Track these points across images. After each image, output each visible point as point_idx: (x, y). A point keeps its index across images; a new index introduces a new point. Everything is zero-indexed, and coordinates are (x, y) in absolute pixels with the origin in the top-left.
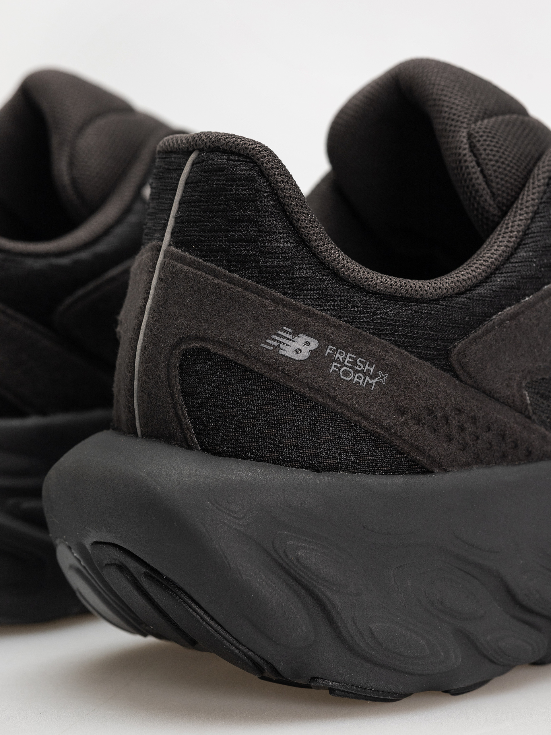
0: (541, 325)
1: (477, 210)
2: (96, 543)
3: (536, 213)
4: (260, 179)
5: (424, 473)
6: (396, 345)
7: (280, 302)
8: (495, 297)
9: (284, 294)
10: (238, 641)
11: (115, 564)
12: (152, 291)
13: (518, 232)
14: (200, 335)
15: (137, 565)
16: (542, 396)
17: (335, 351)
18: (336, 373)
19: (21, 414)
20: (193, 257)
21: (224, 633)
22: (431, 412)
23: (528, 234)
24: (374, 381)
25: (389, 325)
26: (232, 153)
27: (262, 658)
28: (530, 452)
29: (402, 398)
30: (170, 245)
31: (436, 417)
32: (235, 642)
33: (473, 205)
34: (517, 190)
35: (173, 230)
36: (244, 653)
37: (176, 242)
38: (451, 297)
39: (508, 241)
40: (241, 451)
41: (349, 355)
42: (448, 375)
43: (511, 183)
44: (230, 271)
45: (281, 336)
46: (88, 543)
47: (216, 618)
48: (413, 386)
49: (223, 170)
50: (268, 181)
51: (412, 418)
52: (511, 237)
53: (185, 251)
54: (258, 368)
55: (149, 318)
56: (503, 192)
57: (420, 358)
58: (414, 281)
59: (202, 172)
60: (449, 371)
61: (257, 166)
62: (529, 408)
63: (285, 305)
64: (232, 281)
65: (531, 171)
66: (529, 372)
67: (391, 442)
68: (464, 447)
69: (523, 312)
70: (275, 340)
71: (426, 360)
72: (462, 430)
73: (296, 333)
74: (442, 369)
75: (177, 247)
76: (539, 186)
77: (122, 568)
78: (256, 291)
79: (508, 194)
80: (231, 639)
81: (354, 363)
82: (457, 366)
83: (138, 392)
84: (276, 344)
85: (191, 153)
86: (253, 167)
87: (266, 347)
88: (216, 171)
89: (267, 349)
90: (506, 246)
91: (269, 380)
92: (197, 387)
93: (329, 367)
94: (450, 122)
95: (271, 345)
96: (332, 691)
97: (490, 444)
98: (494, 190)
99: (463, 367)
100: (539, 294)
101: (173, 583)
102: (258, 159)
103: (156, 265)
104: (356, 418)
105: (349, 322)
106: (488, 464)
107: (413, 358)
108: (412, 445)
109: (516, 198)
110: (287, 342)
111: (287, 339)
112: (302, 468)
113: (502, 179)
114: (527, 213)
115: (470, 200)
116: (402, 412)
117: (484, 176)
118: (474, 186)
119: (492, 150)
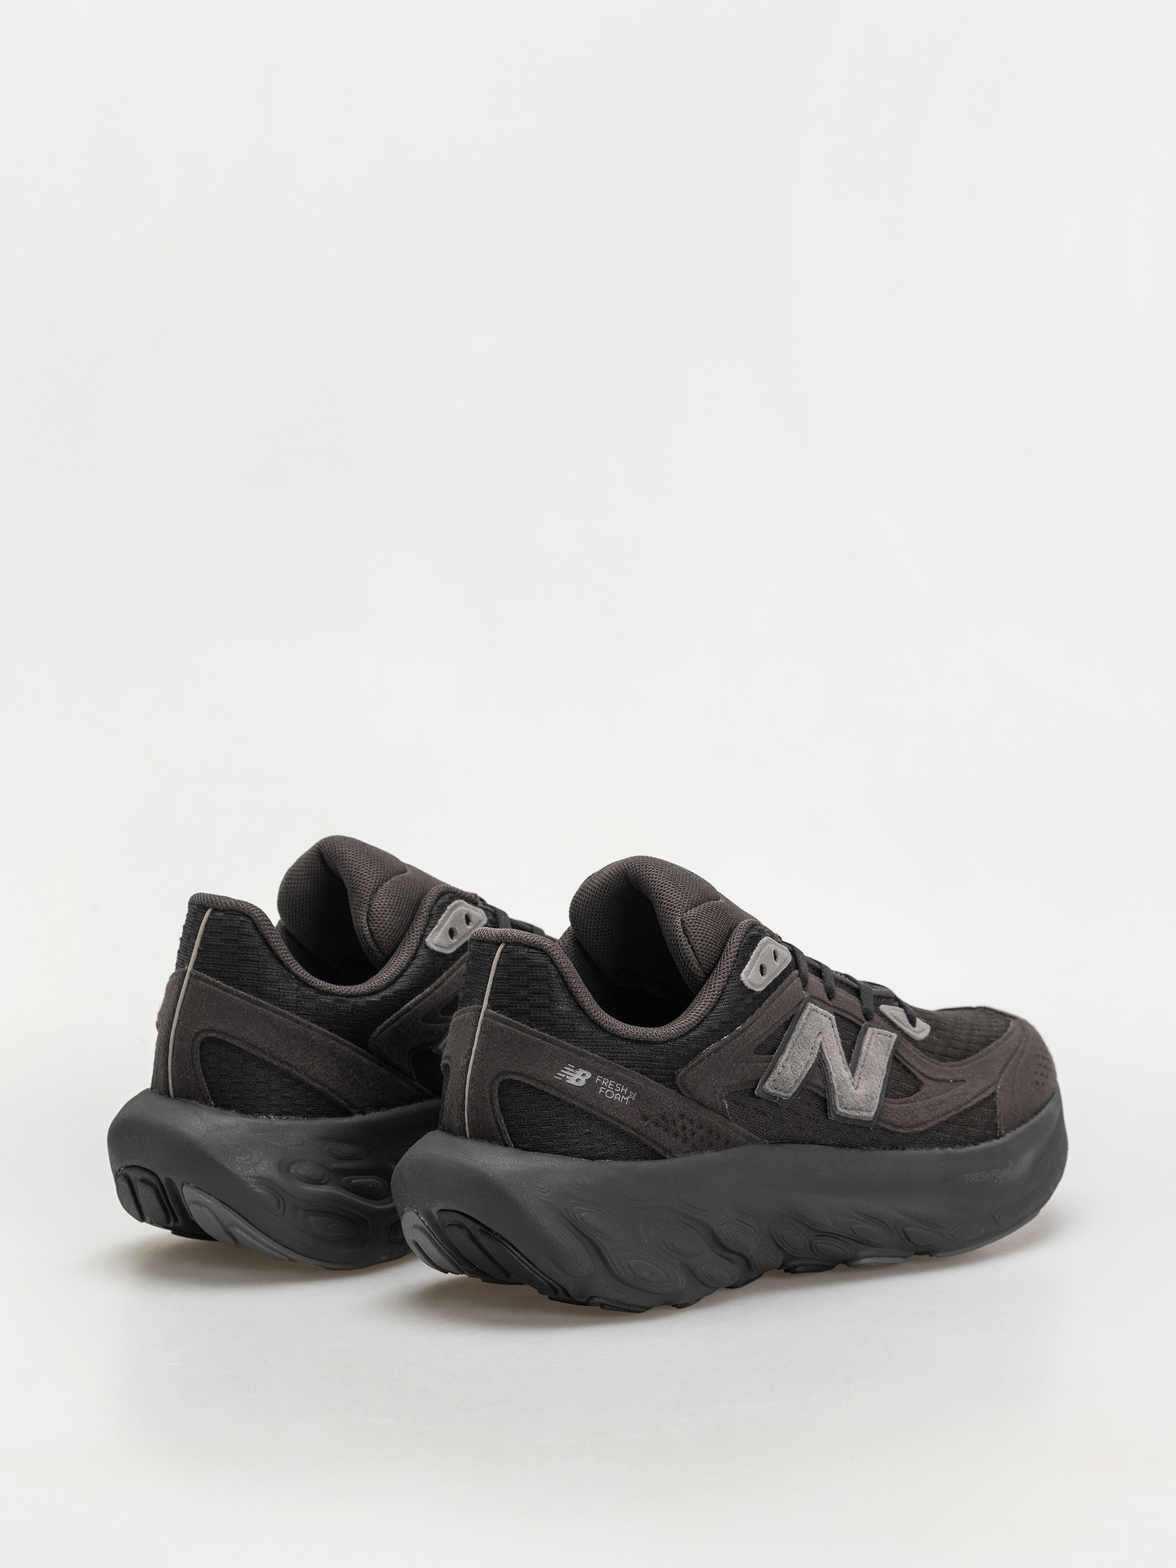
0: (734, 1055)
1: (689, 974)
2: (442, 1210)
3: (729, 977)
4: (550, 965)
5: (659, 1158)
6: (640, 1073)
7: (565, 1047)
8: (704, 1038)
9: (568, 1042)
10: (543, 1274)
11: (456, 1224)
12: (476, 1039)
13: (718, 991)
14: (513, 1070)
15: (475, 1224)
16: (735, 1103)
17: (602, 1080)
18: (604, 1094)
19: (349, 1114)
20: (506, 1018)
21: (534, 1269)
22: (664, 1117)
23: (724, 992)
24: (627, 1098)
25: (636, 1060)
26: (530, 947)
27: (558, 1285)
28: (728, 1141)
29: (646, 1109)
30: (488, 1008)
31: (667, 1120)
32: (541, 1274)
33: (686, 970)
34: (716, 959)
35: (489, 997)
36: (546, 1281)
37: (493, 1005)
38: (676, 1039)
39: (712, 998)
40: (541, 1147)
41: (611, 1081)
42: (673, 1092)
43: (712, 955)
44: (531, 1027)
45: (566, 1070)
46: (434, 1211)
47: (529, 1259)
48: (652, 1101)
49: (526, 959)
50: (556, 966)
51: (652, 1122)
52: (713, 995)
53: (499, 1013)
54: (552, 1092)
55: (475, 1058)
56: (706, 961)
57: (656, 1081)
58: (651, 1029)
59: (509, 959)
60: (674, 1089)
61: (548, 956)
62: (727, 1111)
63: (569, 1050)
64: (533, 1034)
65: (724, 945)
66: (727, 1087)
67: (639, 1139)
68: (685, 1140)
69: (723, 1047)
70: (563, 1073)
71: (660, 1082)
72: (684, 1129)
73: (576, 1068)
74: (670, 1088)
75: (493, 1010)
76: (731, 958)
77: (461, 1226)
78: (550, 1041)
79: (710, 963)
80: (538, 1272)
81: (615, 1087)
82: (680, 1085)
83: (468, 1108)
84: (564, 1076)
85: (500, 944)
86: (546, 957)
87: (558, 1078)
88: (520, 959)
89: (558, 1079)
90: (710, 1002)
91: (559, 1100)
92: (511, 1105)
93: (598, 1090)
94: (668, 911)
95: (560, 1076)
96: (602, 1306)
97: (702, 1137)
98: (701, 961)
99: (684, 1086)
100: (733, 1033)
101: (501, 1236)
102: (550, 952)
103: (478, 1022)
104: (617, 1124)
105: (610, 1059)
106: (701, 1151)
107: (652, 1081)
108: (652, 1140)
109: (715, 965)
110: (570, 1074)
111: (571, 1072)
112: (582, 1158)
113: (706, 953)
114: (724, 977)
115: (684, 967)
116: (646, 1119)
117: (694, 951)
118: (687, 958)
119: (698, 933)
